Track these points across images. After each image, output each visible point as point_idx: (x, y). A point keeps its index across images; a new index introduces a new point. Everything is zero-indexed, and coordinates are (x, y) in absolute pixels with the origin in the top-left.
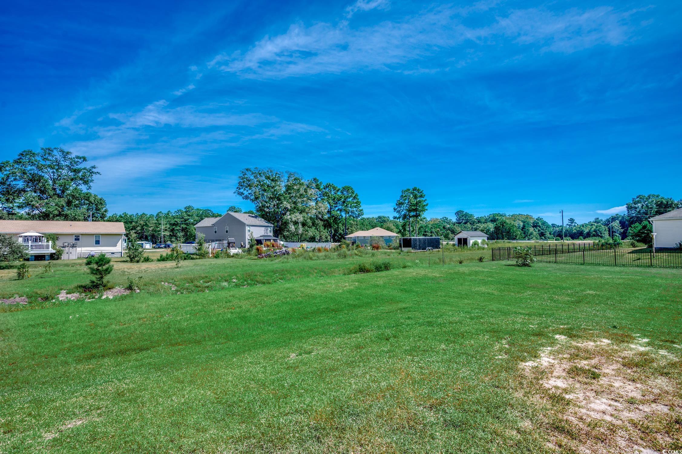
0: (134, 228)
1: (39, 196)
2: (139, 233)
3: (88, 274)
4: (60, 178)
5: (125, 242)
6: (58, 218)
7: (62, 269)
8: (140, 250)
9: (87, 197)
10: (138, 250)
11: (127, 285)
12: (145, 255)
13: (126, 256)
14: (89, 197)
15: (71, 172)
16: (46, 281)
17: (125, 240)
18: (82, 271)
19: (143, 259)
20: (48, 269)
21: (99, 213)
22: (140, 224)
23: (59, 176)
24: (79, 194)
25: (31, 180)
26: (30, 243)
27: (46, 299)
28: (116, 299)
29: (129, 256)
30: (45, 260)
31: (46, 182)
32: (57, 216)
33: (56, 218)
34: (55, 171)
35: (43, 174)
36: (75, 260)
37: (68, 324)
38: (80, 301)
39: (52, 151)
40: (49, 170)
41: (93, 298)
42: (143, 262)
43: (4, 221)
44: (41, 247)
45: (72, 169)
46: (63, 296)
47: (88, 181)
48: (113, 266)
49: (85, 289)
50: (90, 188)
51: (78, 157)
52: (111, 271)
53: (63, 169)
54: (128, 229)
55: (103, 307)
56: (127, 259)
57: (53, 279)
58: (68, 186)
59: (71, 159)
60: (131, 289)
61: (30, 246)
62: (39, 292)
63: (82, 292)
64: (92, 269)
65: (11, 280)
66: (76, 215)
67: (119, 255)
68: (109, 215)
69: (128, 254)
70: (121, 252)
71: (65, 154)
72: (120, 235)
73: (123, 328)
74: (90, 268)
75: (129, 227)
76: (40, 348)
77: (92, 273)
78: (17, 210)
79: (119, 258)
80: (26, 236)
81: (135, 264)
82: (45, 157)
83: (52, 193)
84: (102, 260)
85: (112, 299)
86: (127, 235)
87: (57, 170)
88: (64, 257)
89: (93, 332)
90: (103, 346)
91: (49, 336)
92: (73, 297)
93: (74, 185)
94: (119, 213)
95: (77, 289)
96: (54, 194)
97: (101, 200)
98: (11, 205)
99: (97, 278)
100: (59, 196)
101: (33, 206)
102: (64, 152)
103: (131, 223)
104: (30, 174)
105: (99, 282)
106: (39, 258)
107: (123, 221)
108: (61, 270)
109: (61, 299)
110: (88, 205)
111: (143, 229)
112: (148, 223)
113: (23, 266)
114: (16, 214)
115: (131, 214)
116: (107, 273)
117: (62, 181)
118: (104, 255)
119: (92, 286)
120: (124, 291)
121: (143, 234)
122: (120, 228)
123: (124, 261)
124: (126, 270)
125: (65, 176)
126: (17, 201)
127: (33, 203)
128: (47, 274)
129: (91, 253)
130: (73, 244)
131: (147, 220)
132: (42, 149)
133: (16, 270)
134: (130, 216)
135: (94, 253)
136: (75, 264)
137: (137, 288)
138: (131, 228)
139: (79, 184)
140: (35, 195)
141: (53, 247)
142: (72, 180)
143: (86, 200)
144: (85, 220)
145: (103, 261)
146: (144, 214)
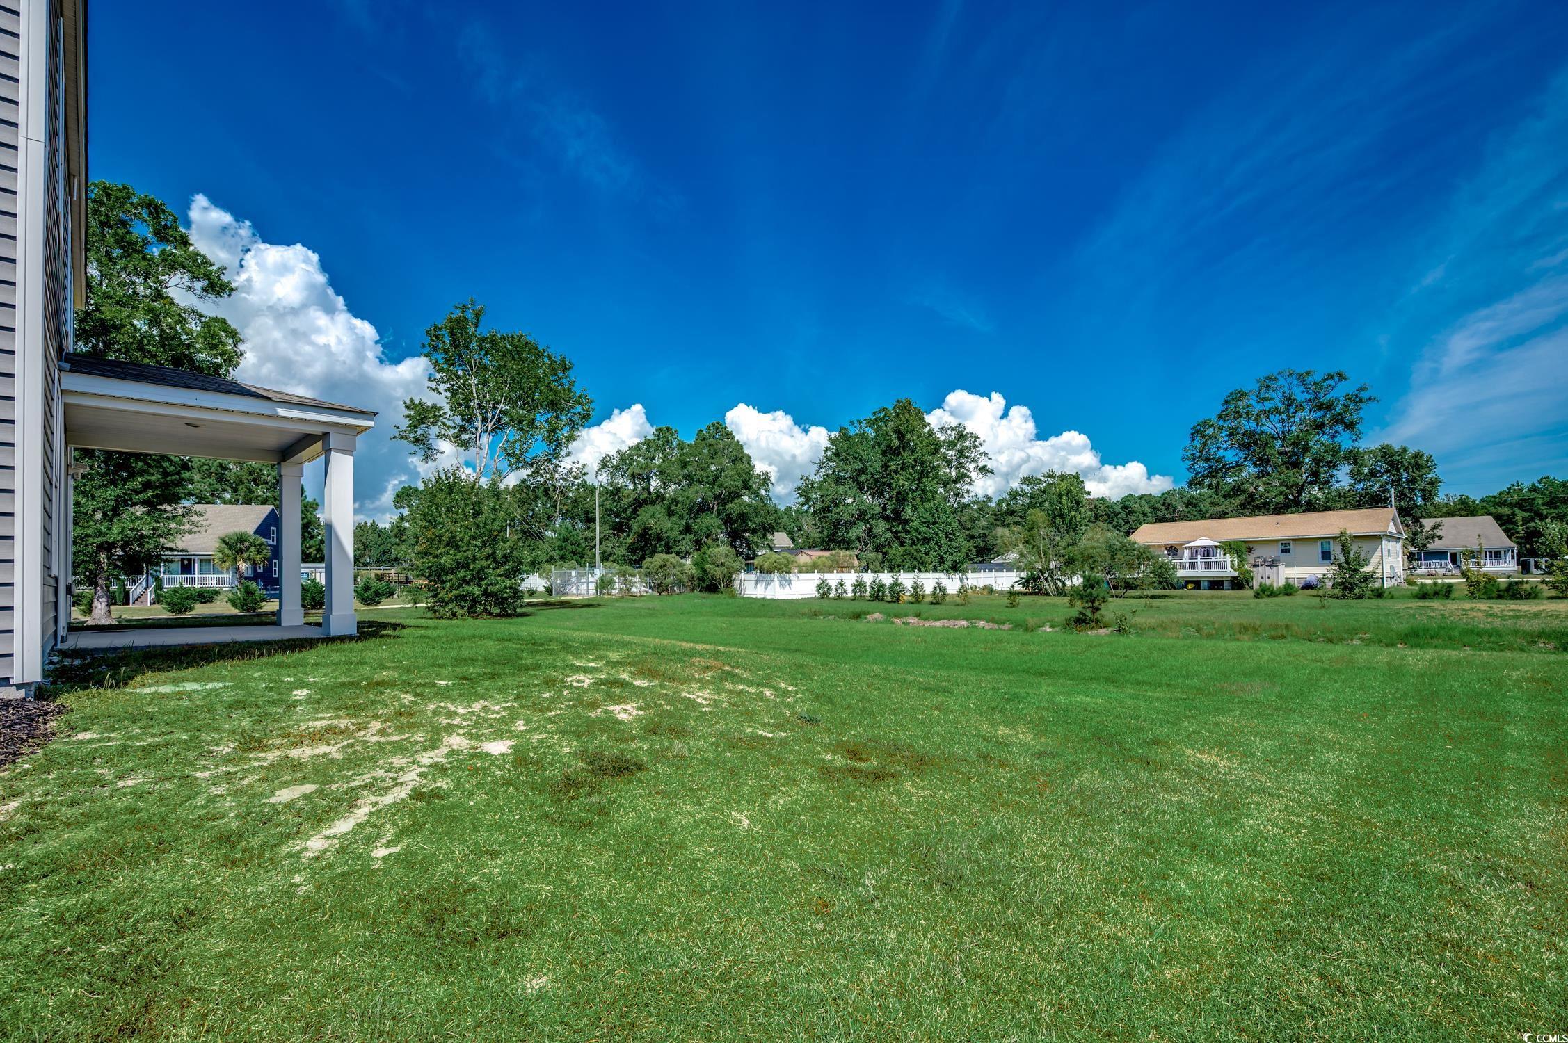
15: (1316, 411)
25: (1243, 445)
26: (1200, 559)
31: (1267, 443)
35: (1263, 429)
40: (1273, 417)
44: (1216, 566)
47: (1352, 423)
50: (1358, 436)
51: (1328, 377)
53: (1303, 409)
58: (1308, 443)
59: (1316, 383)
61: (1200, 563)
72: (1377, 537)
82: (1261, 395)
93: (1326, 437)
96: (1285, 464)
100: (1294, 465)
106: (1215, 584)
130: (1275, 560)
139: (1336, 432)
141: (1235, 566)
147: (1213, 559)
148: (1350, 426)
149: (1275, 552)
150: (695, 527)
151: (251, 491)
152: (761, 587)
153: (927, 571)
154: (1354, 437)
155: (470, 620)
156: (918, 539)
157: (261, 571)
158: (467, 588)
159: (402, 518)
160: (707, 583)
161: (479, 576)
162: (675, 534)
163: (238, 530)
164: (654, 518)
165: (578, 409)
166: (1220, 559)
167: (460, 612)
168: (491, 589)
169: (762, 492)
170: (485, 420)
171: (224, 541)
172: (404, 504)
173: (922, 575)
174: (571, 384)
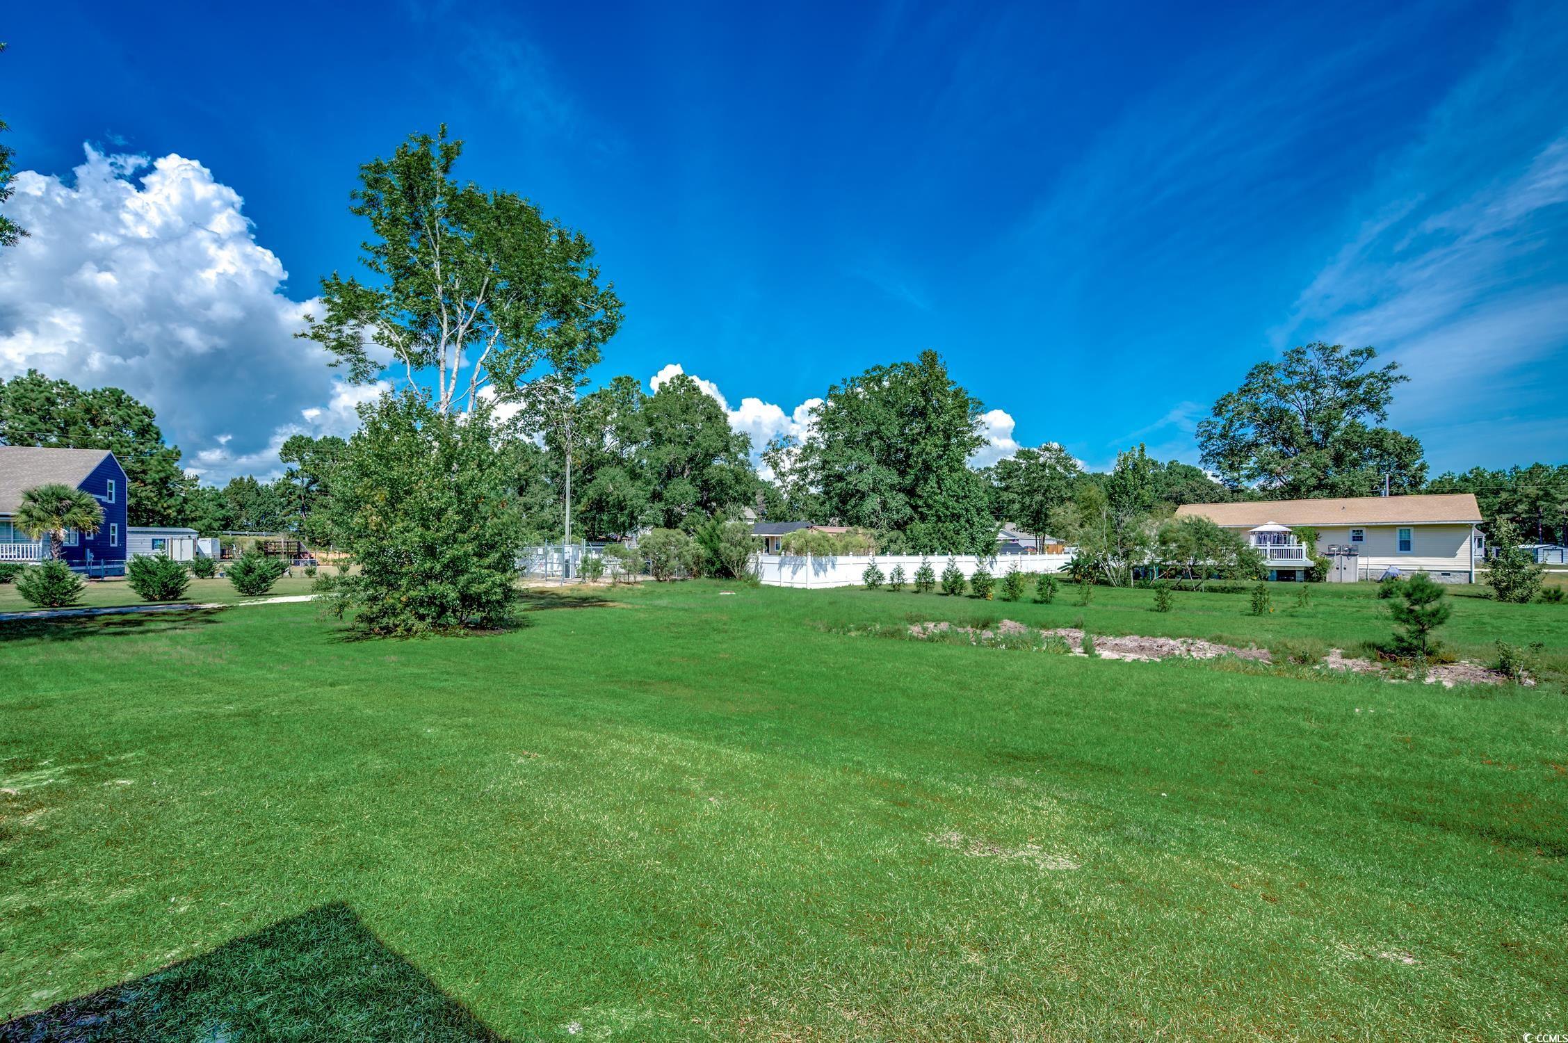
0: (1505, 508)
1: (1281, 451)
2: (1523, 521)
3: (1387, 618)
4: (1319, 406)
5: (1480, 546)
6: (1316, 492)
7: (1330, 602)
8: (1529, 567)
9: (1378, 440)
10: (1521, 567)
11: (1494, 661)
12: (1547, 584)
13: (1483, 582)
14: (1381, 440)
15: (1342, 388)
16: (1300, 624)
17: (1480, 540)
18: (1373, 612)
19: (1540, 593)
20: (1303, 600)
21: (1405, 475)
22: (1527, 496)
23: (1318, 403)
24: (1359, 437)
25: (1267, 422)
26: (1269, 546)
27: (1303, 660)
28: (1463, 691)
29: (1496, 584)
30: (1294, 580)
31: (1293, 421)
32: (1316, 488)
33: (1312, 495)
34: (1309, 393)
35: (1288, 405)
36: (1353, 584)
37: (1352, 725)
38: (1370, 677)
39: (1304, 353)
40: (1298, 394)
41: (1401, 677)
42: (1539, 602)
43: (1226, 504)
44: (1288, 554)
45: (1344, 381)
46: (1334, 660)
47: (1378, 403)
48: (1451, 606)
49: (1381, 652)
50: (1383, 416)
51: (1355, 353)
52: (1447, 616)
53: (1325, 387)
54: (1488, 509)
55: (1433, 705)
56: (1488, 591)
57: (1313, 621)
58: (1335, 422)
59: (1341, 360)
60: (1507, 673)
61: (1268, 551)
62: (1290, 645)
63: (1375, 660)
64: (1397, 609)
65: (1242, 613)
66: (1353, 485)
67: (1463, 580)
68: (1431, 476)
69: (1492, 579)
70: (1470, 573)
71: (1328, 352)
72: (1466, 527)
73: (1494, 772)
74: (1393, 606)
75: (1489, 507)
76: (1302, 759)
77: (1397, 618)
78: (1245, 483)
79: (1464, 586)
80: (1262, 533)
81: (1516, 606)
82: (1290, 370)
83: (1303, 441)
84: (1420, 590)
85: (1450, 690)
86: (1484, 528)
87: (1313, 391)
88: (1332, 576)
89: (1411, 757)
90: (1441, 801)
91: (1316, 739)
92: (1359, 665)
93: (1348, 417)
94: (1459, 469)
95: (1365, 651)
96: (1309, 444)
97: (1408, 442)
98: (1236, 474)
99: (1409, 631)
100: (1317, 446)
101: (1271, 471)
102: (1326, 349)
103: (1496, 493)
104: (1266, 410)
105: (1415, 642)
106: (1285, 575)
107: (1471, 489)
108: (1328, 605)
109: (1331, 666)
110: (1378, 459)
111: (1537, 509)
112: (1553, 491)
113: (1260, 591)
114: (1243, 491)
115: (1495, 470)
116: (1435, 621)
117: (1322, 413)
118: (1423, 577)
119: (1398, 648)
120: (1485, 674)
121: (1536, 525)
122: (1466, 508)
123: (1479, 597)
124: (1487, 619)
125: (1329, 400)
126: (1244, 466)
127: (1272, 466)
128: (1301, 609)
129: (1390, 571)
130: (1350, 550)
131: (1550, 483)
132: (1285, 354)
133: (1249, 597)
134: (1494, 476)
135: (1397, 572)
136: (1354, 592)
137: (1526, 673)
138: (1497, 507)
139: (1359, 412)
140: (1275, 449)
141: (1310, 555)
142: (1343, 406)
143: (1376, 447)
144: (1375, 493)
145: (1422, 591)
146: (1538, 466)
147: (1286, 547)
148: (1374, 406)
149: (1346, 541)
150: (666, 494)
151: (86, 433)
152: (787, 571)
153: (959, 553)
154: (1379, 418)
155: (435, 639)
156: (946, 516)
157: (92, 538)
158: (435, 587)
159: (292, 475)
160: (718, 565)
161: (456, 568)
162: (641, 502)
163: (54, 482)
164: (610, 482)
165: (599, 315)
166: (1293, 546)
167: (419, 625)
168: (475, 589)
169: (741, 456)
170: (453, 324)
171: (31, 497)
172: (295, 456)
173: (958, 558)
174: (593, 274)
